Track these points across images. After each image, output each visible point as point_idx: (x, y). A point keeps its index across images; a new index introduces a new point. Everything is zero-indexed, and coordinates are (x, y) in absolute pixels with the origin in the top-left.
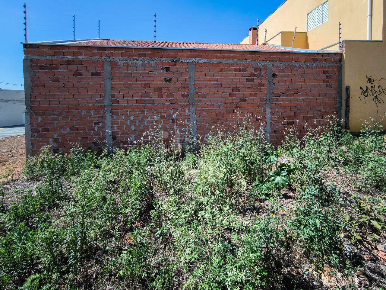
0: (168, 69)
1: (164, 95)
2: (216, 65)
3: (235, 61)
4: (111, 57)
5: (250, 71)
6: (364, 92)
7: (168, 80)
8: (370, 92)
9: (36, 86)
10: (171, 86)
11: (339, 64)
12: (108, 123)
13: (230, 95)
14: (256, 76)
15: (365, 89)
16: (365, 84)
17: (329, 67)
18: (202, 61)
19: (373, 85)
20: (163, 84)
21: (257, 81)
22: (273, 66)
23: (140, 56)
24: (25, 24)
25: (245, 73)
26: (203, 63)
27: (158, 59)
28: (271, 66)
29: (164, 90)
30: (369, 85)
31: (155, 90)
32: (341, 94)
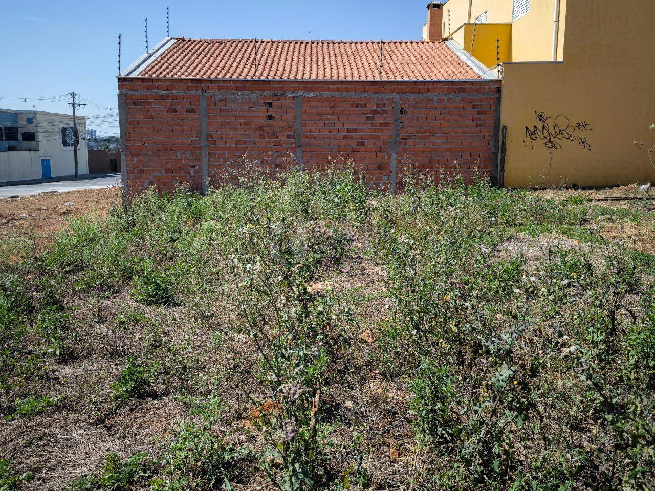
0: (270, 104)
1: (266, 135)
2: (328, 99)
3: (352, 94)
4: (207, 91)
5: (371, 106)
6: (532, 134)
7: (271, 118)
8: (540, 134)
9: (131, 123)
10: (274, 124)
11: (497, 96)
12: (205, 167)
13: (345, 137)
14: (378, 112)
15: (532, 130)
16: (533, 123)
17: (481, 100)
18: (311, 95)
19: (545, 124)
20: (265, 122)
21: (379, 119)
22: (402, 99)
23: (239, 89)
24: (119, 56)
25: (364, 109)
26: (312, 97)
27: (259, 93)
28: (398, 100)
29: (266, 130)
30: (540, 125)
31: (257, 130)
32: (498, 136)
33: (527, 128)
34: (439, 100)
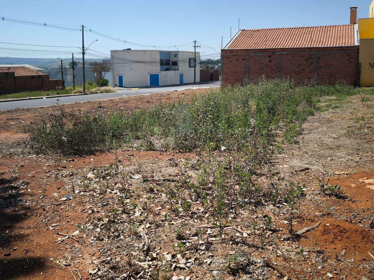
0: (270, 57)
1: (269, 67)
2: (291, 54)
3: (300, 52)
4: (249, 53)
5: (307, 56)
6: (372, 66)
7: (271, 61)
9: (224, 64)
10: (271, 63)
11: (357, 51)
12: (247, 78)
13: (297, 68)
14: (310, 58)
15: (372, 64)
16: (372, 61)
17: (351, 53)
18: (285, 53)
20: (268, 63)
21: (310, 61)
23: (260, 52)
25: (305, 58)
27: (266, 53)
28: (318, 54)
29: (269, 65)
31: (265, 65)
32: (358, 66)
33: (370, 63)
34: (334, 53)
